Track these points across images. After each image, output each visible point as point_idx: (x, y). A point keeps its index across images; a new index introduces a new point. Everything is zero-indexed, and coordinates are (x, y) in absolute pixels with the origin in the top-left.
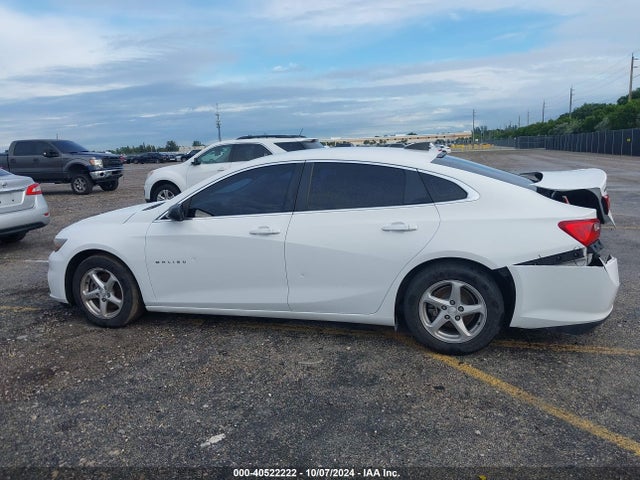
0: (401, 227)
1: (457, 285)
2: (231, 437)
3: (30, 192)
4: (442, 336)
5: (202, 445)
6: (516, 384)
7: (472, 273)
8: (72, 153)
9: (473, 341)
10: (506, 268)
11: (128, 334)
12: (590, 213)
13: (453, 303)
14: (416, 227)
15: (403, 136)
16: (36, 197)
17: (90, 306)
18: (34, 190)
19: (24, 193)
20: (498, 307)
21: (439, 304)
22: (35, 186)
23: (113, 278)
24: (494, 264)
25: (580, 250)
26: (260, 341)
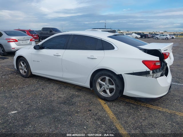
0: (92, 57)
1: (107, 78)
2: (18, 113)
3: (31, 40)
4: (102, 94)
5: (9, 113)
6: (115, 114)
7: (111, 75)
8: (56, 31)
9: (111, 97)
10: (121, 74)
11: (27, 79)
12: (157, 58)
13: (106, 84)
14: (97, 58)
15: (162, 32)
16: (33, 42)
17: (21, 71)
18: (32, 40)
19: (29, 40)
20: (119, 88)
21: (102, 83)
22: (33, 39)
23: (25, 64)
24: (118, 73)
25: (149, 72)
26: (56, 87)
